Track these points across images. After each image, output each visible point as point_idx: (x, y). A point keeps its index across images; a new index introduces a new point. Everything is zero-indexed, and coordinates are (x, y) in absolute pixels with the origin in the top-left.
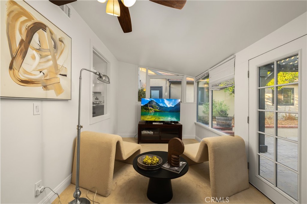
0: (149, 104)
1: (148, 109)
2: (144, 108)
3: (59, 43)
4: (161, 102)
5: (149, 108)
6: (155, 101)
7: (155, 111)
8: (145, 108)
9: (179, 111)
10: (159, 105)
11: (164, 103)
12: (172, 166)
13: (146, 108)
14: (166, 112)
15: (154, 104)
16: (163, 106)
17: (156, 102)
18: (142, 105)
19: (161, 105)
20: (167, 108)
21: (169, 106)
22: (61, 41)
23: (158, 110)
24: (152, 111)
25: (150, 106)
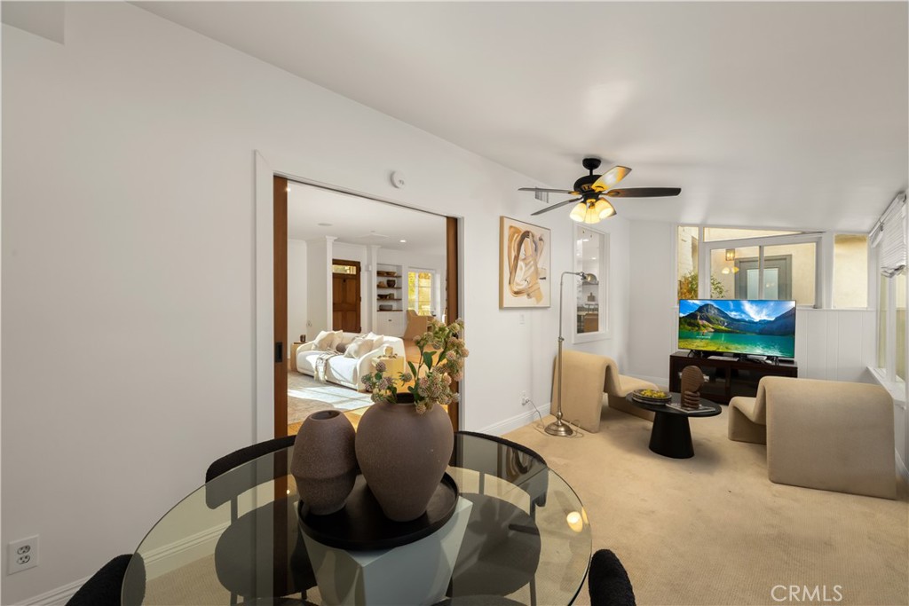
0: (699, 314)
1: (698, 326)
2: (685, 322)
3: (538, 242)
4: (732, 307)
5: (700, 322)
6: (715, 306)
7: (717, 331)
8: (690, 323)
9: (793, 333)
10: (726, 316)
11: (743, 312)
12: (683, 406)
13: (692, 321)
14: (749, 334)
15: (712, 313)
16: (738, 317)
17: (718, 309)
18: (682, 315)
19: (733, 314)
20: (752, 322)
21: (757, 319)
22: (541, 239)
23: (723, 328)
24: (708, 329)
25: (701, 319)
